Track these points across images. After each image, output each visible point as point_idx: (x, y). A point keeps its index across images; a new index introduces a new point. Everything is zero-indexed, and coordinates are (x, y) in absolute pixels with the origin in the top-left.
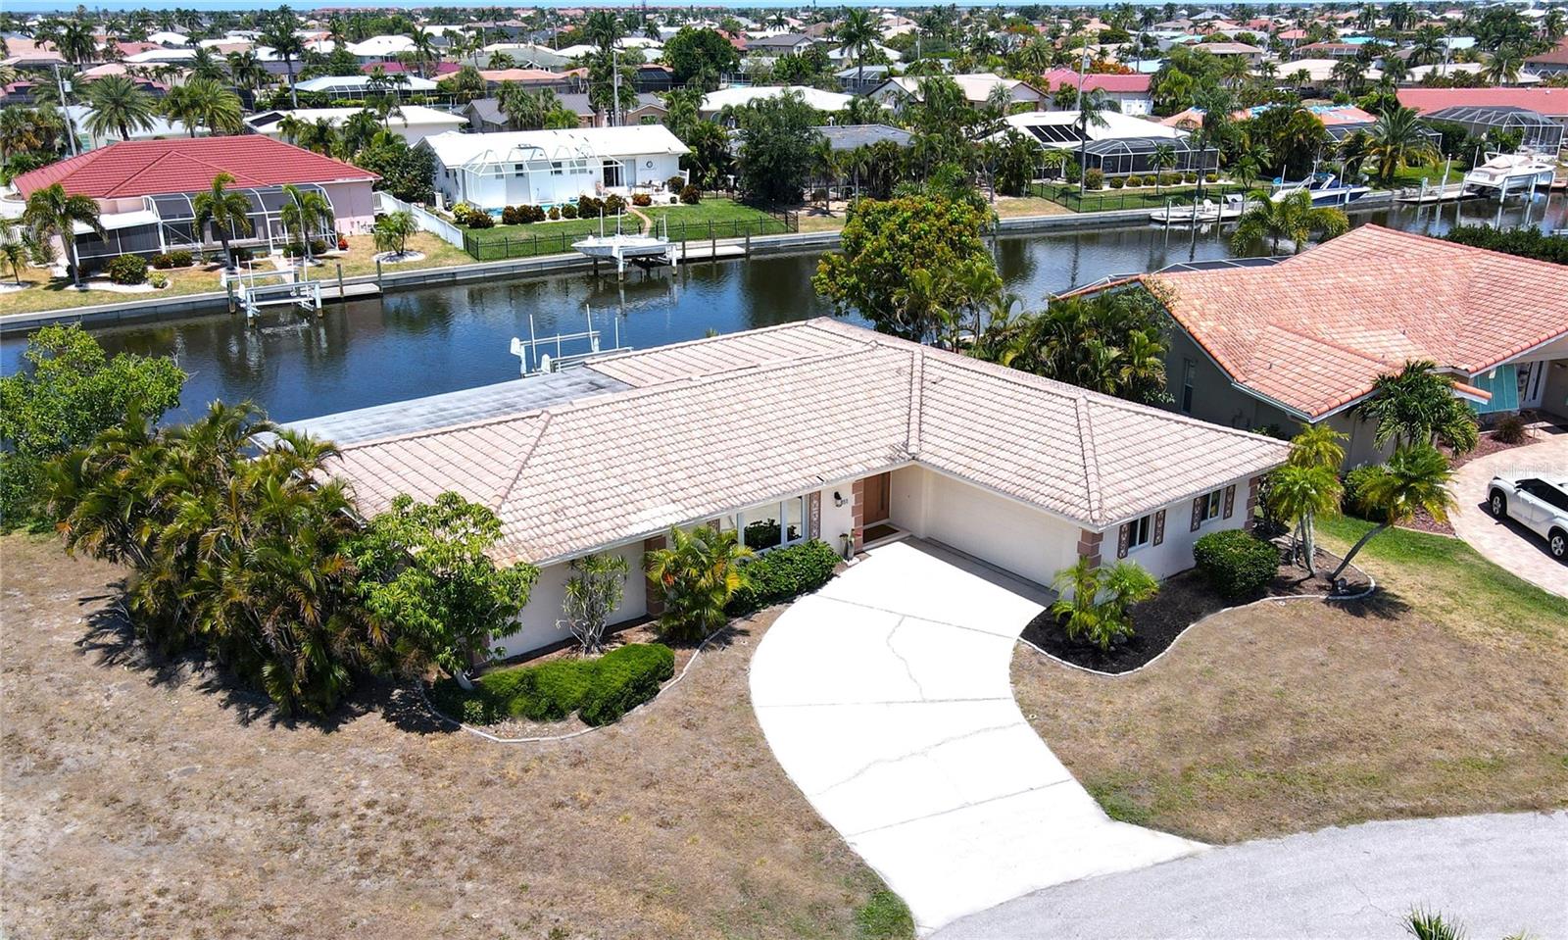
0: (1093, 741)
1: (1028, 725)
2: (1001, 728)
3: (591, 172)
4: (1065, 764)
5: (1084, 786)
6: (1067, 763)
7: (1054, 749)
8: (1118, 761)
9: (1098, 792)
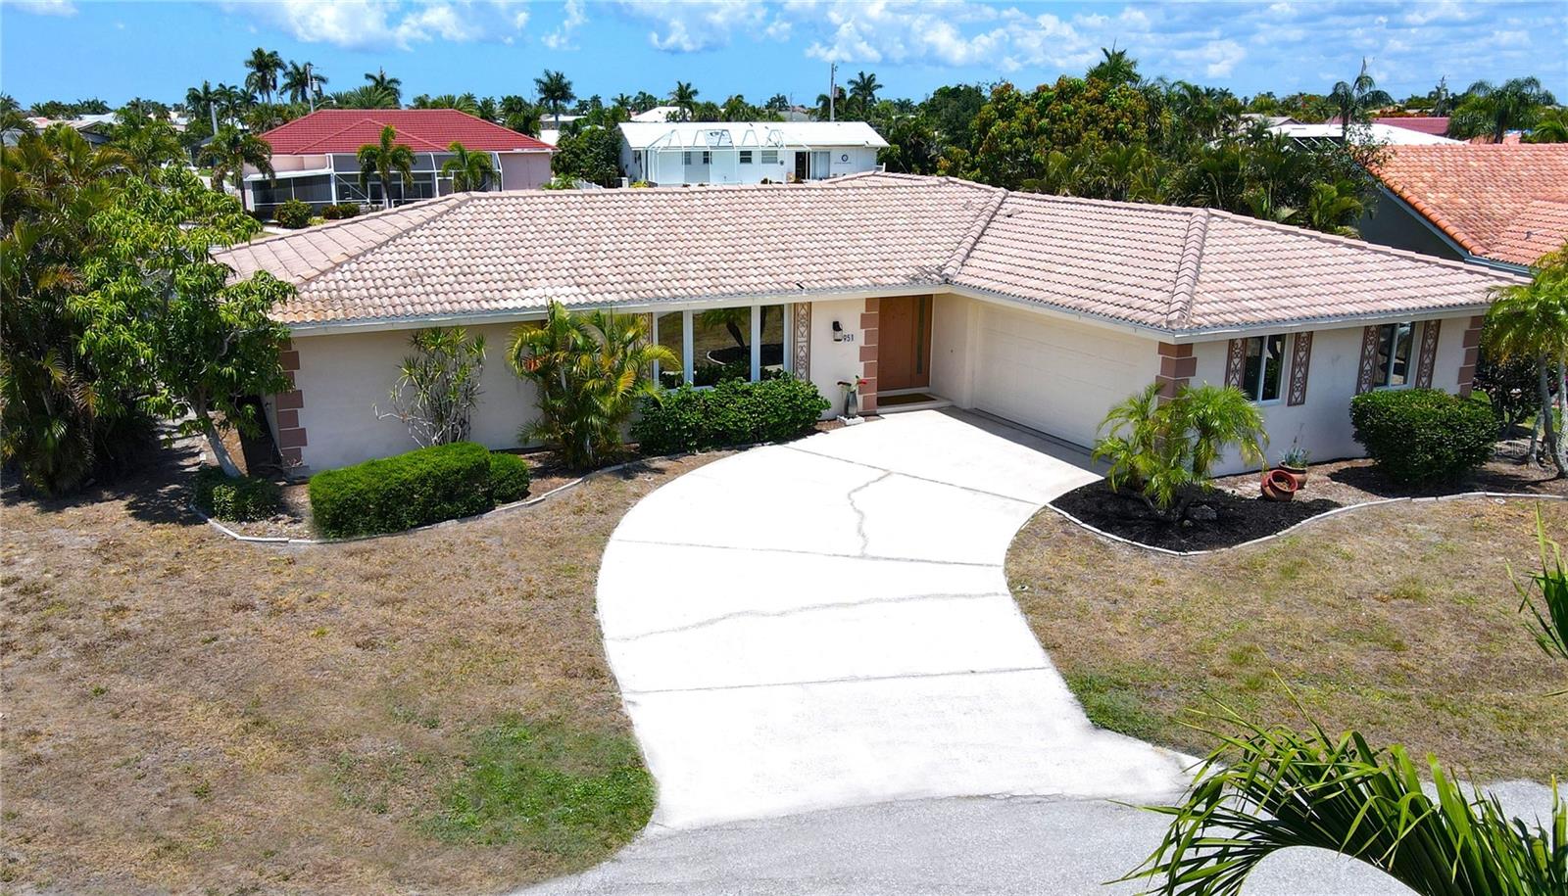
0: (1109, 625)
1: (1010, 598)
2: (964, 596)
3: (782, 163)
4: (1047, 648)
5: (1065, 677)
6: (1050, 647)
7: (1036, 628)
8: (1139, 653)
9: (1083, 687)
